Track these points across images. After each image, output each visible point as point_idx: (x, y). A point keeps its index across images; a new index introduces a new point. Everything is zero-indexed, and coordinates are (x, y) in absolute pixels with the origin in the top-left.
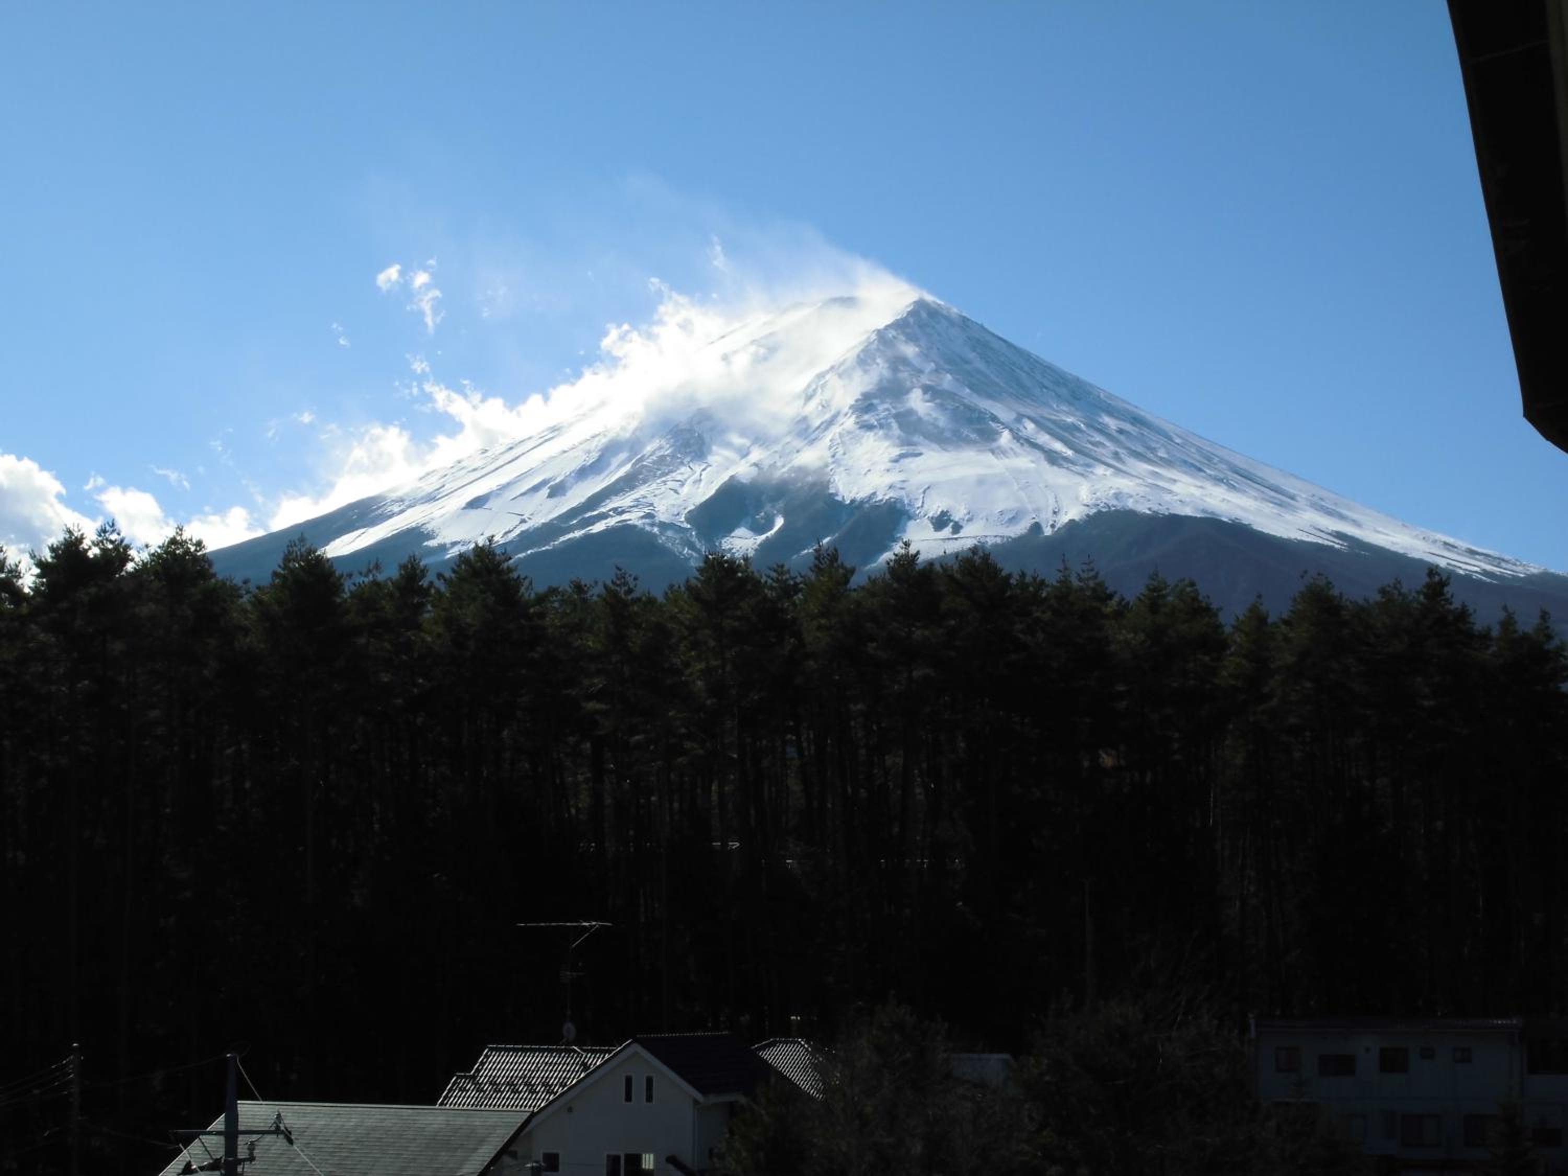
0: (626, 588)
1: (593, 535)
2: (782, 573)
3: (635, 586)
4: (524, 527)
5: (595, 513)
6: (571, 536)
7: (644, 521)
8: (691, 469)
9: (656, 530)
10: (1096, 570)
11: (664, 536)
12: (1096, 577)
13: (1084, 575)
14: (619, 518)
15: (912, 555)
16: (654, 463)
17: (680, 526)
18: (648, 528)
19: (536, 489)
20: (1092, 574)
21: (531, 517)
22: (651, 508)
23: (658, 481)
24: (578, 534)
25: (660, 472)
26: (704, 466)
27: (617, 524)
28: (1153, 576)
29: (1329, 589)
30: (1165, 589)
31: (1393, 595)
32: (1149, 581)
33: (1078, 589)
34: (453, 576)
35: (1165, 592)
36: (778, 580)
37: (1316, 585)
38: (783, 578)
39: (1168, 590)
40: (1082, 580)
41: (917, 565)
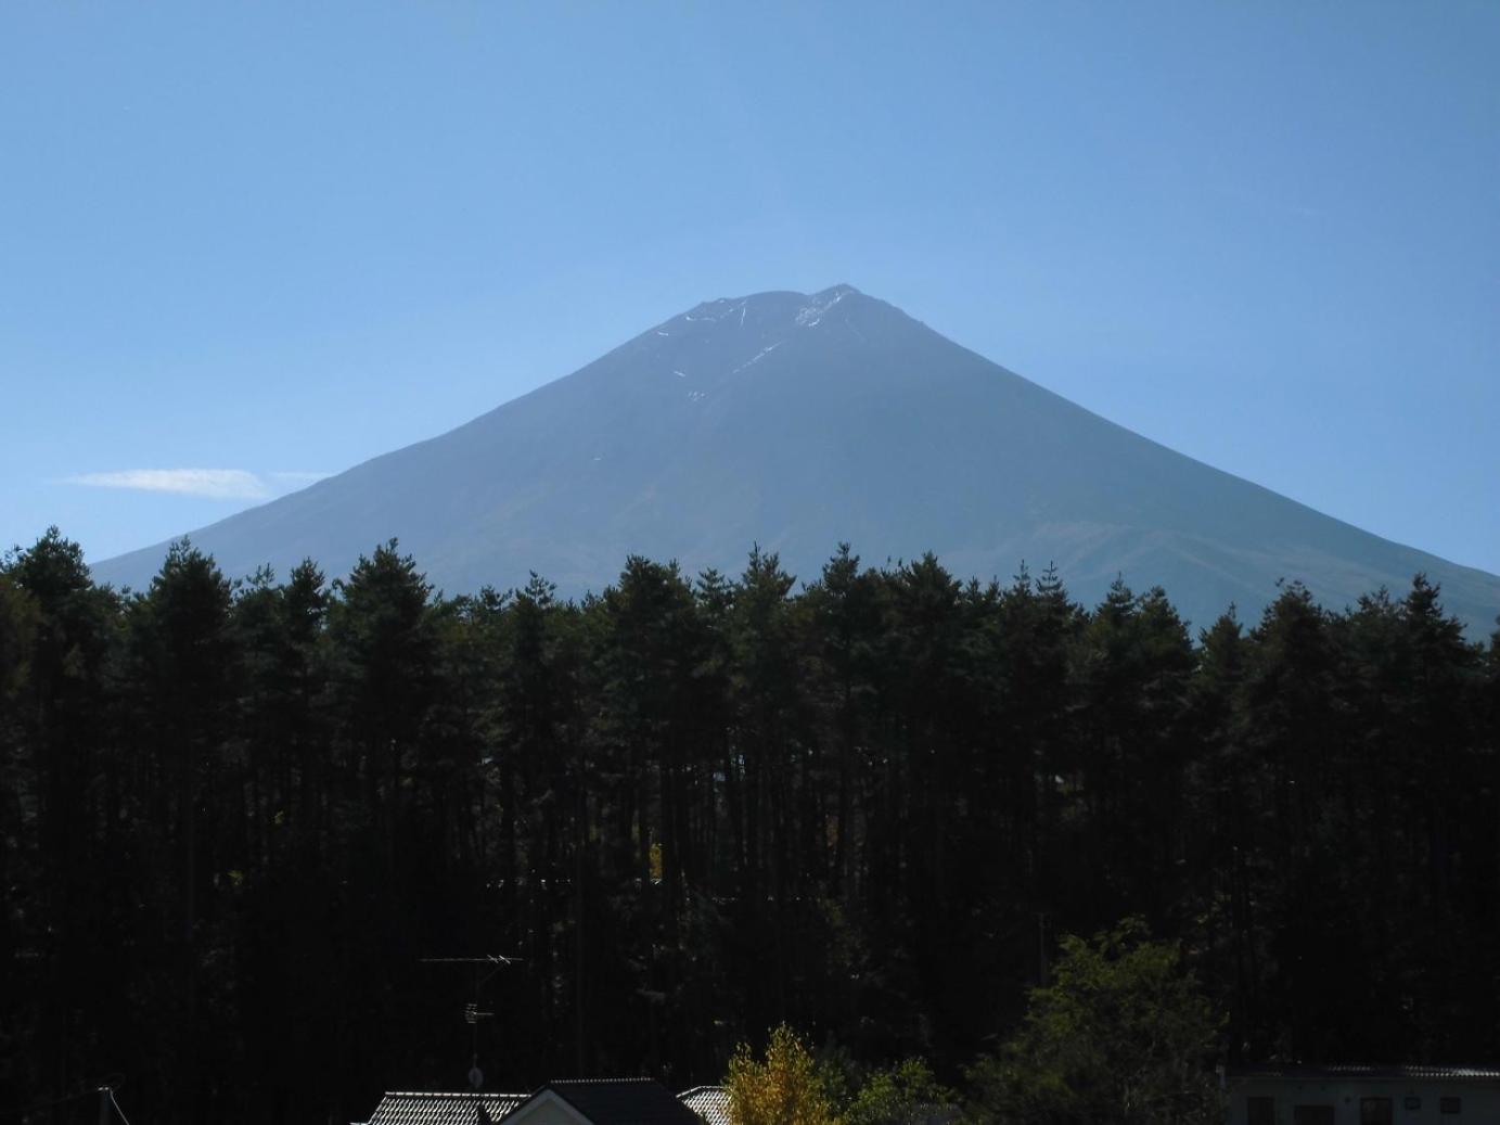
0: (542, 596)
2: (714, 580)
3: (552, 595)
10: (1059, 580)
12: (1058, 586)
13: (1045, 584)
15: (851, 561)
20: (1052, 583)
28: (1117, 585)
29: (1307, 600)
30: (1129, 600)
31: (1377, 605)
32: (1111, 591)
33: (1038, 600)
34: (352, 583)
35: (1127, 603)
36: (710, 589)
37: (1293, 595)
38: (716, 585)
39: (1133, 601)
40: (1041, 588)
41: (856, 571)
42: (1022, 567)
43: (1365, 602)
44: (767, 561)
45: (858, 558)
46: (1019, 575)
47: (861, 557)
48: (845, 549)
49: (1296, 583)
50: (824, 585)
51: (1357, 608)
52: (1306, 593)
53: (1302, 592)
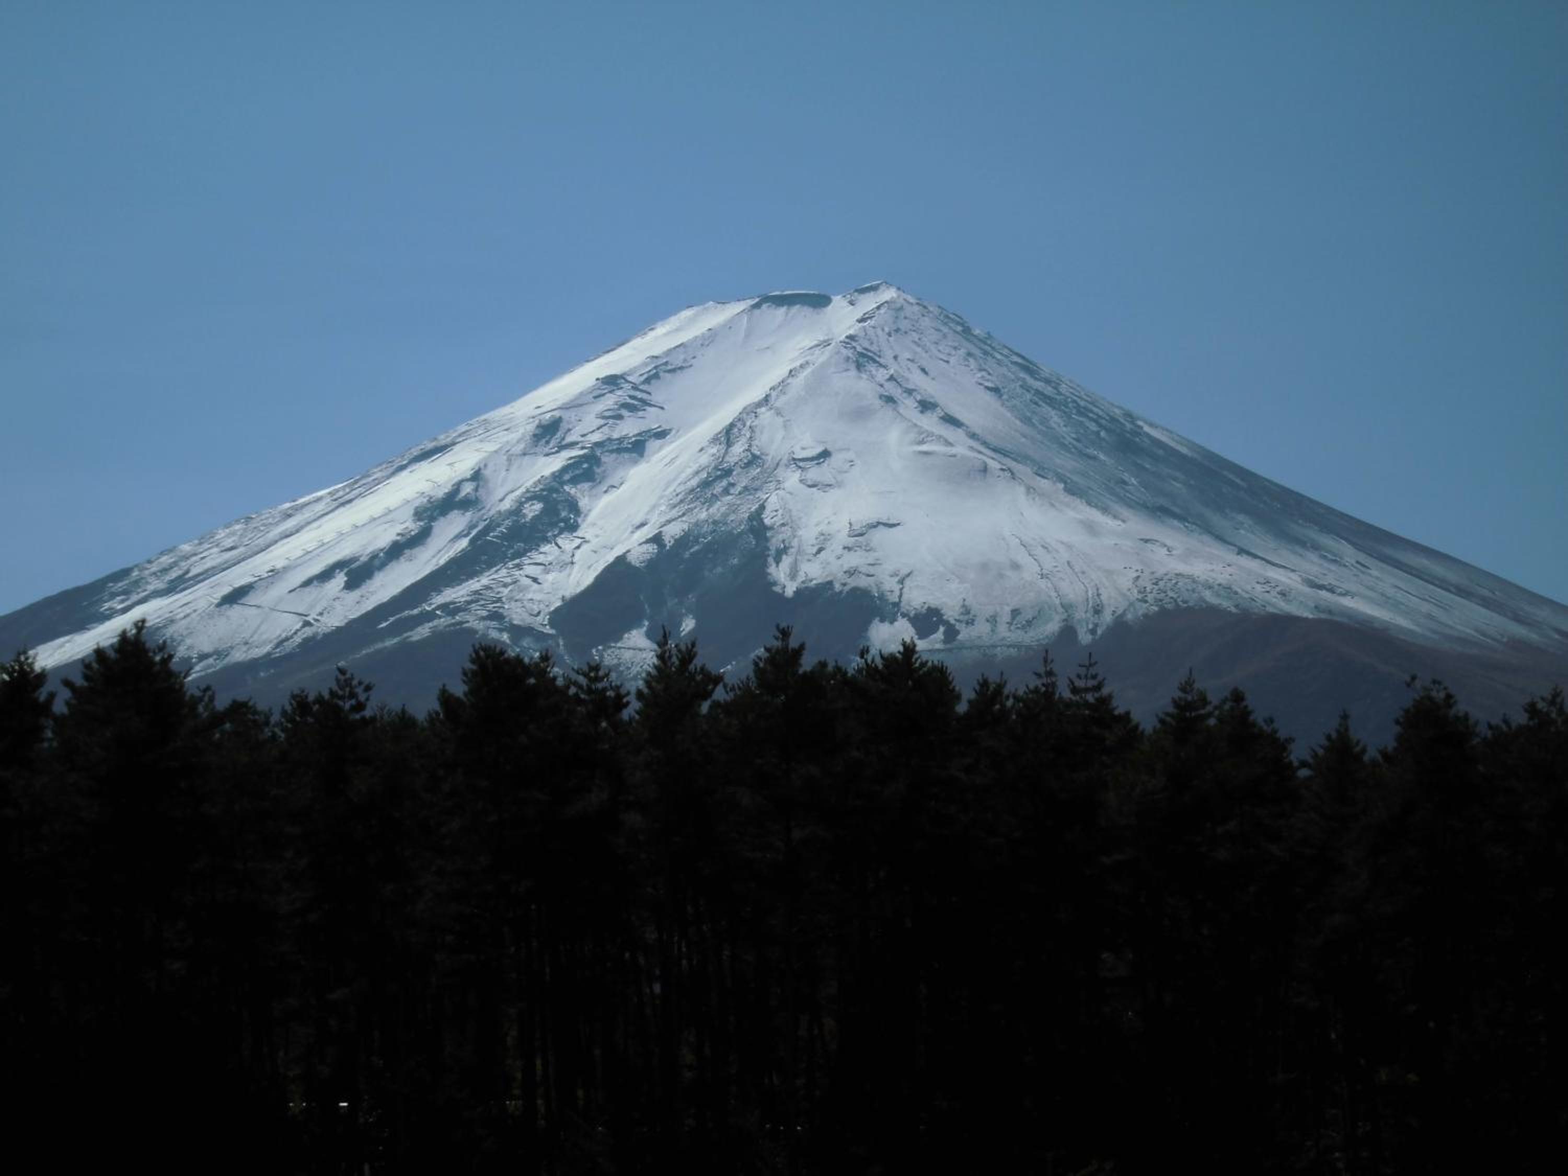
0: (353, 702)
1: (412, 643)
2: (597, 679)
3: (367, 699)
4: (308, 631)
5: (416, 612)
6: (379, 646)
7: (488, 623)
8: (560, 547)
9: (505, 637)
10: (1100, 678)
11: (518, 647)
12: (1098, 688)
13: (1080, 684)
14: (448, 620)
15: (793, 650)
16: (503, 537)
17: (542, 632)
18: (494, 634)
19: (326, 575)
20: (1091, 683)
21: (319, 618)
22: (498, 605)
23: (510, 564)
24: (390, 642)
25: (512, 551)
26: (578, 542)
27: (447, 629)
28: (1186, 687)
29: (1450, 706)
30: (1204, 707)
31: (1548, 714)
32: (1178, 694)
33: (1069, 705)
34: (86, 684)
35: (1202, 712)
36: (590, 691)
37: (1430, 699)
38: (600, 686)
39: (1209, 708)
40: (1075, 690)
41: (800, 665)
42: (1045, 660)
43: (1532, 709)
44: (679, 651)
45: (802, 647)
46: (1042, 670)
47: (807, 646)
48: (785, 634)
49: (1434, 682)
50: (753, 685)
51: (1520, 718)
52: (1449, 696)
53: (1442, 695)
